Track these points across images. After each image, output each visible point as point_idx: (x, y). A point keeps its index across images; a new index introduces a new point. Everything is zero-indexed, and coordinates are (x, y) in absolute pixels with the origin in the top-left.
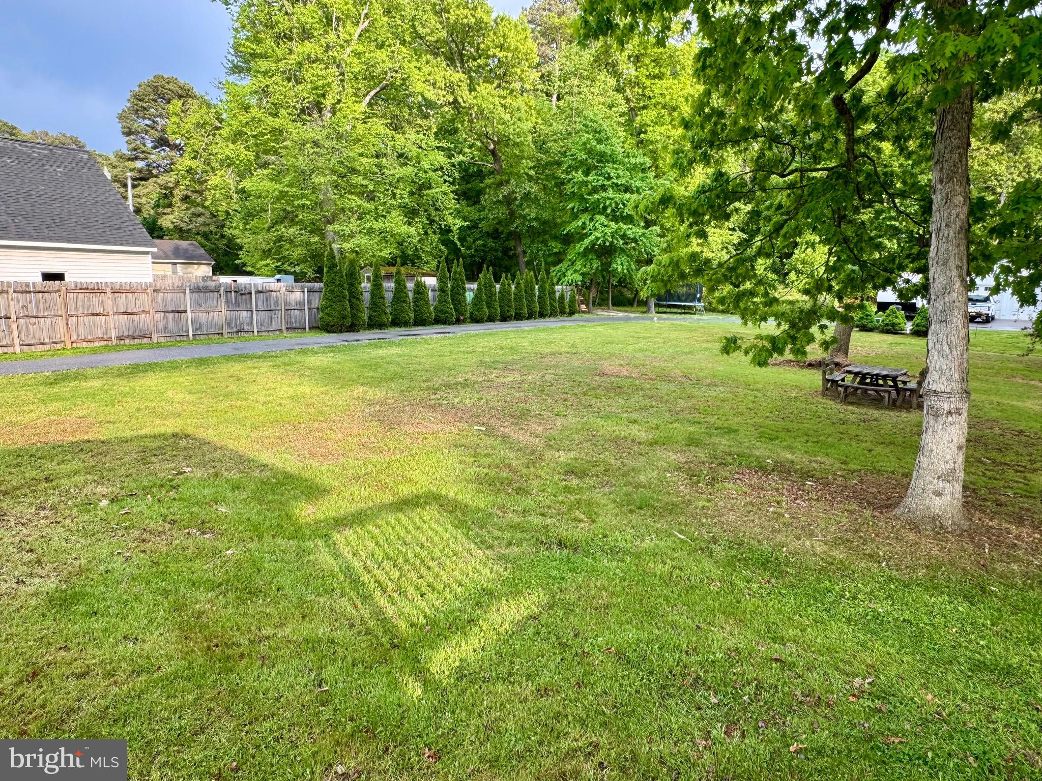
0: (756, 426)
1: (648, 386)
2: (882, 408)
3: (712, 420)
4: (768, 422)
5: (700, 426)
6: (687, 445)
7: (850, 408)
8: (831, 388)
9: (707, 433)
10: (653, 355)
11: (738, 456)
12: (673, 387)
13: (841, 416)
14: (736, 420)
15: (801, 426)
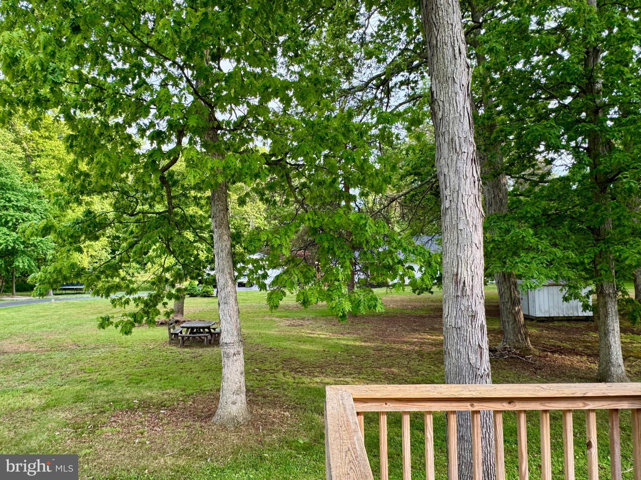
0: (127, 375)
1: (43, 357)
2: (203, 347)
3: (94, 376)
4: (135, 370)
5: (85, 384)
6: (74, 402)
7: (186, 350)
8: (174, 338)
9: (91, 389)
10: (50, 330)
11: (113, 402)
12: (64, 354)
13: (181, 356)
14: (113, 373)
15: (157, 369)
